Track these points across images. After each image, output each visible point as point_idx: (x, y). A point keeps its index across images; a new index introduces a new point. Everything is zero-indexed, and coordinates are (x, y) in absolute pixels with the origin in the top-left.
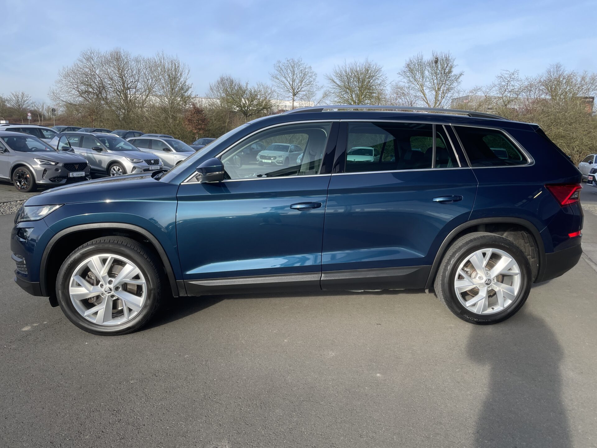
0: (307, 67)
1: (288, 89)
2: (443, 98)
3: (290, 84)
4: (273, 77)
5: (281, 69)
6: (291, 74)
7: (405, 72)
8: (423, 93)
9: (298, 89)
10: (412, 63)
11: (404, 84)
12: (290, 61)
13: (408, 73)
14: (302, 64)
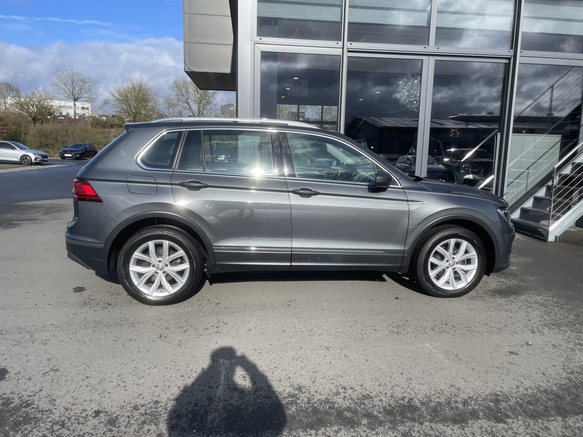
0: (86, 77)
1: (68, 95)
2: (204, 109)
3: (70, 91)
4: (53, 84)
5: (60, 77)
6: (70, 82)
7: (173, 87)
8: (188, 104)
9: (78, 96)
10: (178, 81)
11: (173, 97)
12: (69, 71)
13: (176, 89)
14: (81, 74)
